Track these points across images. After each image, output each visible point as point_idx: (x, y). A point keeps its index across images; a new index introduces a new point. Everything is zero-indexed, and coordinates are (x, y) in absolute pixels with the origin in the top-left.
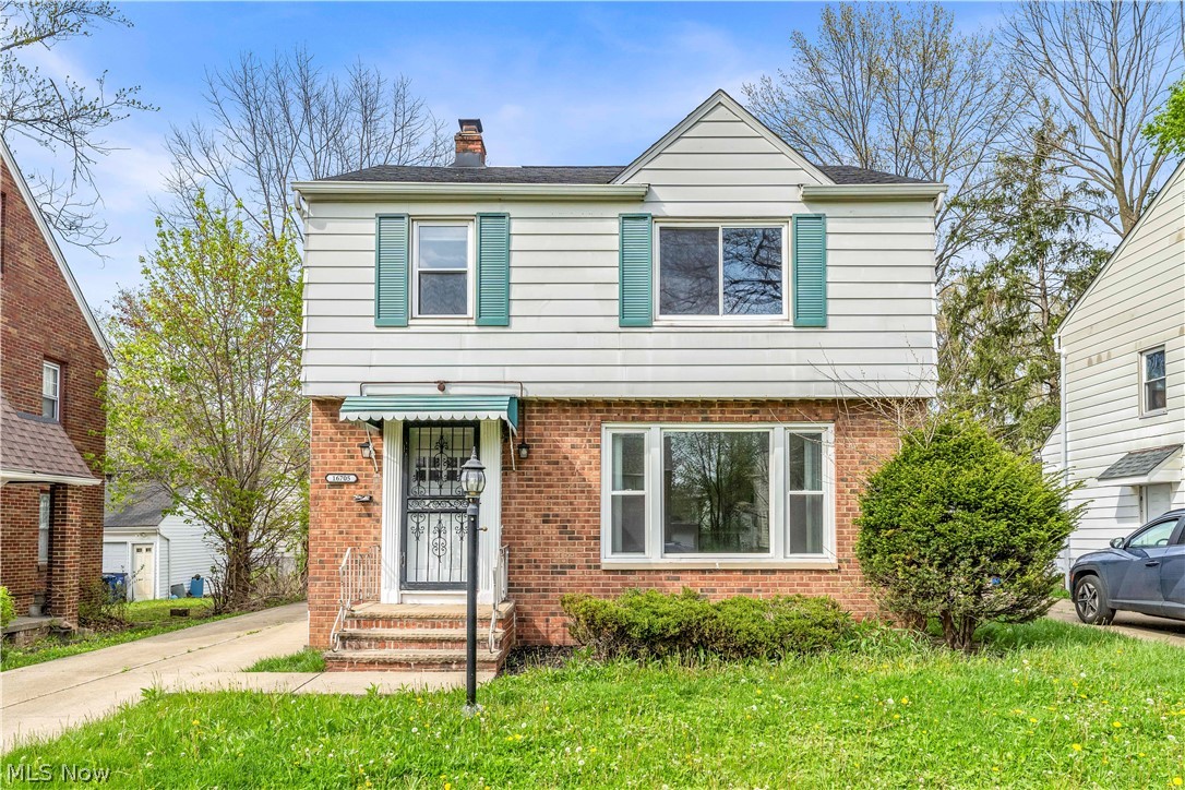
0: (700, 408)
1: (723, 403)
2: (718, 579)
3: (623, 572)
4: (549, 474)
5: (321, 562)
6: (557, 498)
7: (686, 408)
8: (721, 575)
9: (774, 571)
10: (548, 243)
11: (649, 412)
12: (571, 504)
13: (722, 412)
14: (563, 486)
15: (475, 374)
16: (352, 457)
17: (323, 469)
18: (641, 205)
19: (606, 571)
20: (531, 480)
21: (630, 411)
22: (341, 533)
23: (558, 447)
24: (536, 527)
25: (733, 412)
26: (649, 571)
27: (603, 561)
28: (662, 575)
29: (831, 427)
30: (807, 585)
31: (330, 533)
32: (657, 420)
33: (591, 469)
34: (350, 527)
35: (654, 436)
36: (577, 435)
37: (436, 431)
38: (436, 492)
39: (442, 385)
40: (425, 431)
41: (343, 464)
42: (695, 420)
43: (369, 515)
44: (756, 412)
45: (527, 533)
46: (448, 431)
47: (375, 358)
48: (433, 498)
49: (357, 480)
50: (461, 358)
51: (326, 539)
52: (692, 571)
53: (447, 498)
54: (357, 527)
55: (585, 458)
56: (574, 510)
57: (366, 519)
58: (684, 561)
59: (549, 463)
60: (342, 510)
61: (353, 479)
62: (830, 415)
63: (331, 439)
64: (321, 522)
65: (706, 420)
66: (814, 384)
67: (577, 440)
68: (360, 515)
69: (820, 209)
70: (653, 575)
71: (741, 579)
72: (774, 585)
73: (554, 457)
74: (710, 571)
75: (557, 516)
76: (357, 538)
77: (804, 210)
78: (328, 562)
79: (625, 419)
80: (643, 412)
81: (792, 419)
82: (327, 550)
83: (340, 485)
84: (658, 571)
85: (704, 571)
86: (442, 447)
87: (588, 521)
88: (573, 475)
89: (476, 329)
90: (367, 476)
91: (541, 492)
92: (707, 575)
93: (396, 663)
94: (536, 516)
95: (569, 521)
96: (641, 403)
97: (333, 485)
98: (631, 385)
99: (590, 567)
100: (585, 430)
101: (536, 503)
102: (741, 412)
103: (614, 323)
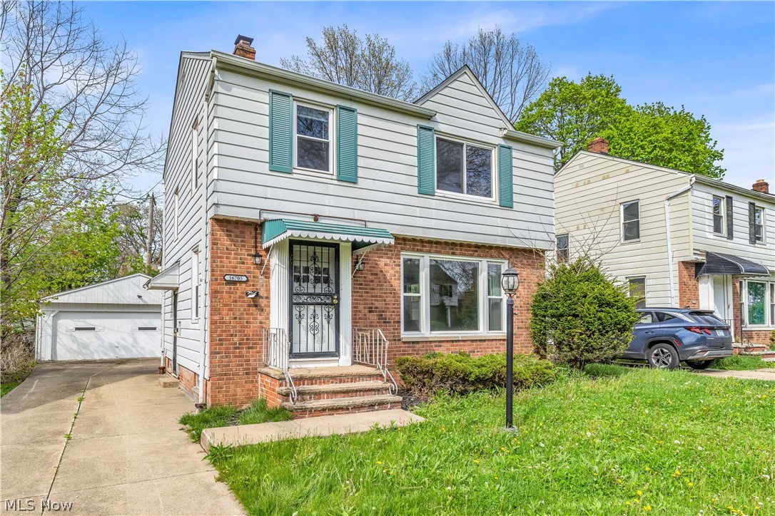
0: (450, 247)
1: (462, 245)
2: (460, 346)
3: (413, 342)
4: (372, 281)
5: (220, 340)
6: (376, 296)
7: (444, 246)
8: (461, 343)
9: (484, 341)
10: (379, 134)
11: (425, 246)
12: (385, 300)
13: (461, 250)
14: (380, 289)
15: (336, 212)
16: (243, 263)
17: (221, 271)
18: (428, 121)
19: (404, 343)
20: (361, 284)
21: (416, 245)
22: (235, 318)
23: (377, 264)
24: (365, 315)
25: (466, 250)
26: (426, 342)
27: (402, 336)
28: (433, 344)
29: (507, 262)
30: (499, 348)
31: (227, 318)
32: (429, 252)
33: (395, 279)
34: (242, 314)
35: (425, 261)
36: (388, 258)
37: (311, 248)
38: (311, 290)
39: (316, 217)
40: (304, 248)
41: (236, 267)
42: (448, 254)
43: (256, 306)
44: (476, 251)
45: (360, 319)
46: (318, 249)
47: (269, 192)
48: (310, 295)
49: (248, 281)
50: (327, 200)
51: (224, 323)
52: (447, 341)
53: (319, 295)
54: (247, 314)
55: (392, 272)
56: (386, 304)
57: (254, 308)
58: (442, 335)
59: (372, 274)
60: (236, 301)
61: (244, 279)
62: (507, 256)
63: (227, 249)
64: (219, 310)
65: (454, 254)
66: (507, 238)
67: (388, 261)
68: (249, 306)
69: (510, 144)
70: (428, 344)
71: (470, 345)
72: (485, 348)
73: (375, 271)
74: (456, 341)
75: (377, 308)
76: (247, 322)
77: (503, 142)
78: (226, 340)
79: (413, 250)
80: (423, 246)
81: (492, 257)
82: (225, 331)
83: (234, 283)
84: (431, 342)
85: (453, 341)
86: (315, 260)
87: (394, 312)
88: (385, 282)
89: (336, 182)
90: (254, 277)
91: (367, 293)
92: (455, 344)
93: (339, 408)
94: (365, 308)
95: (383, 312)
96: (422, 241)
97: (229, 283)
98: (424, 229)
99: (395, 340)
100: (392, 255)
101: (364, 300)
102: (469, 251)
103: (415, 191)
